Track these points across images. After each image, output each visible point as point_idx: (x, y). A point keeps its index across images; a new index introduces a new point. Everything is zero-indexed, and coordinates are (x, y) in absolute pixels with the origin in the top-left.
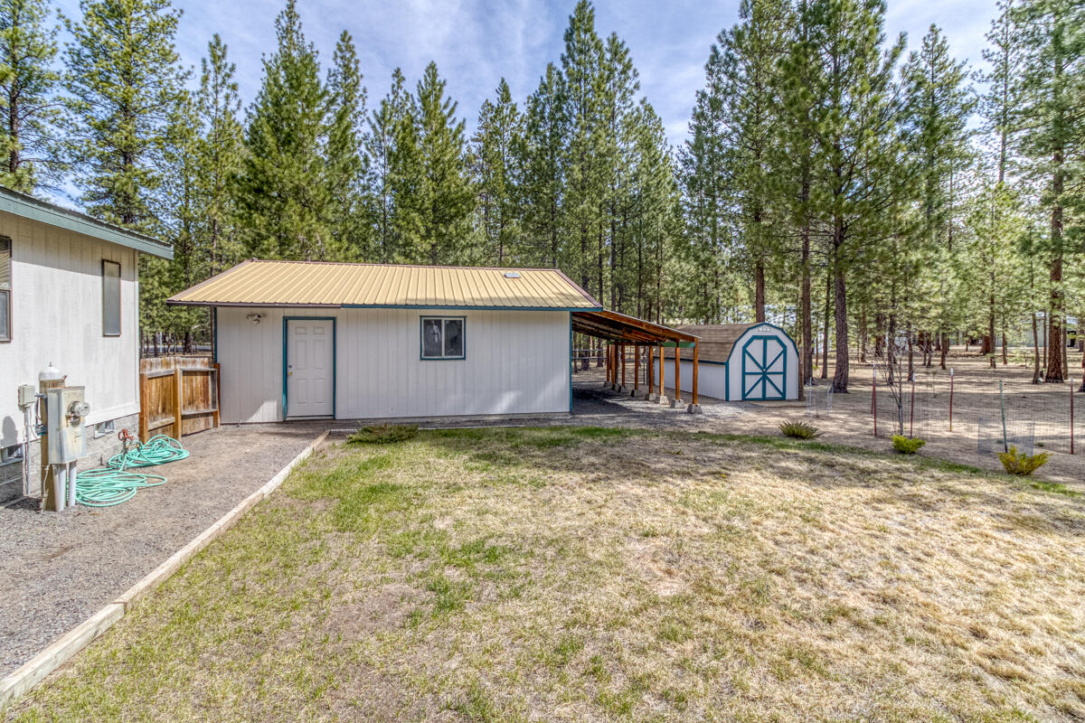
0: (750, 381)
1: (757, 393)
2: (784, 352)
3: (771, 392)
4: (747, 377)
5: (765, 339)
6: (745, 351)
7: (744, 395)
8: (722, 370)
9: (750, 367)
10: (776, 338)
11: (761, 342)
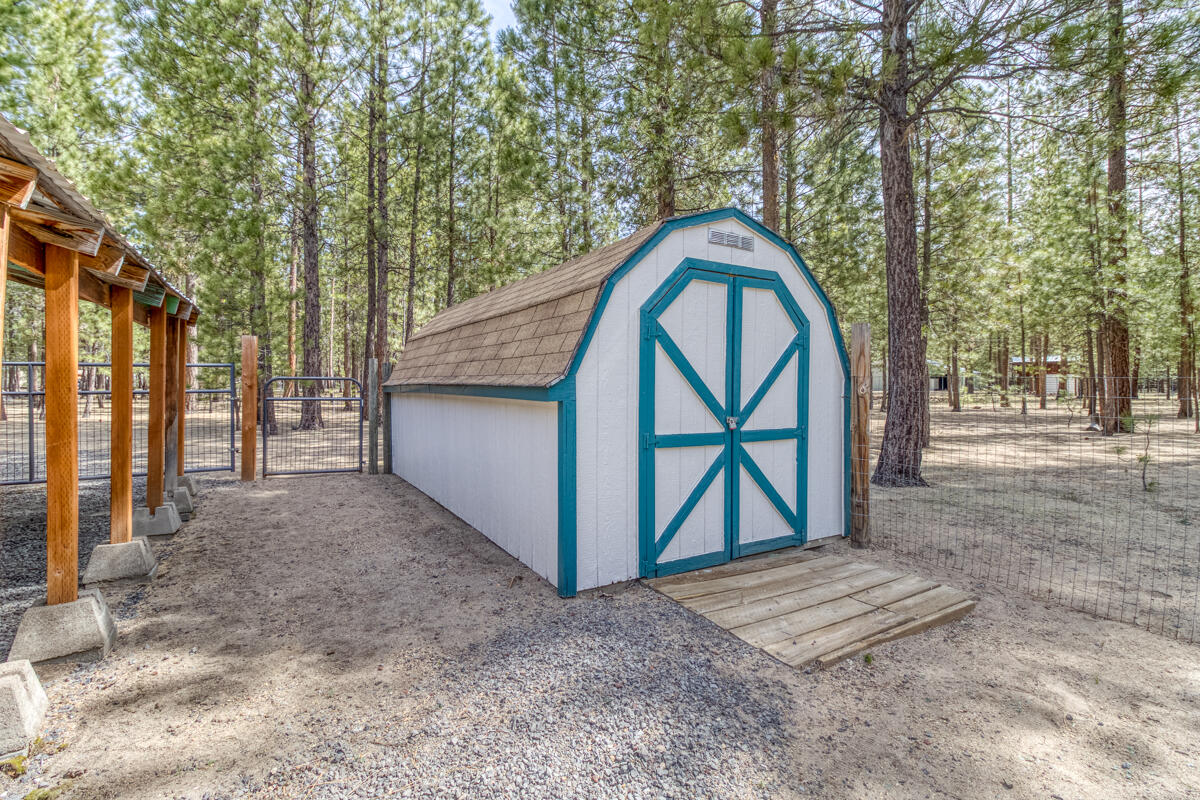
0: (678, 472)
1: (703, 534)
2: (801, 345)
3: (760, 522)
4: (663, 458)
5: (737, 280)
6: (652, 334)
7: (649, 547)
8: (544, 420)
9: (679, 411)
10: (768, 280)
11: (719, 293)
